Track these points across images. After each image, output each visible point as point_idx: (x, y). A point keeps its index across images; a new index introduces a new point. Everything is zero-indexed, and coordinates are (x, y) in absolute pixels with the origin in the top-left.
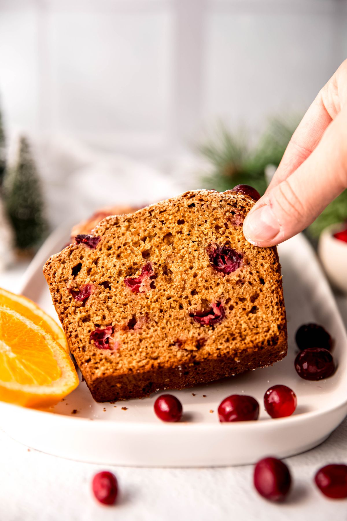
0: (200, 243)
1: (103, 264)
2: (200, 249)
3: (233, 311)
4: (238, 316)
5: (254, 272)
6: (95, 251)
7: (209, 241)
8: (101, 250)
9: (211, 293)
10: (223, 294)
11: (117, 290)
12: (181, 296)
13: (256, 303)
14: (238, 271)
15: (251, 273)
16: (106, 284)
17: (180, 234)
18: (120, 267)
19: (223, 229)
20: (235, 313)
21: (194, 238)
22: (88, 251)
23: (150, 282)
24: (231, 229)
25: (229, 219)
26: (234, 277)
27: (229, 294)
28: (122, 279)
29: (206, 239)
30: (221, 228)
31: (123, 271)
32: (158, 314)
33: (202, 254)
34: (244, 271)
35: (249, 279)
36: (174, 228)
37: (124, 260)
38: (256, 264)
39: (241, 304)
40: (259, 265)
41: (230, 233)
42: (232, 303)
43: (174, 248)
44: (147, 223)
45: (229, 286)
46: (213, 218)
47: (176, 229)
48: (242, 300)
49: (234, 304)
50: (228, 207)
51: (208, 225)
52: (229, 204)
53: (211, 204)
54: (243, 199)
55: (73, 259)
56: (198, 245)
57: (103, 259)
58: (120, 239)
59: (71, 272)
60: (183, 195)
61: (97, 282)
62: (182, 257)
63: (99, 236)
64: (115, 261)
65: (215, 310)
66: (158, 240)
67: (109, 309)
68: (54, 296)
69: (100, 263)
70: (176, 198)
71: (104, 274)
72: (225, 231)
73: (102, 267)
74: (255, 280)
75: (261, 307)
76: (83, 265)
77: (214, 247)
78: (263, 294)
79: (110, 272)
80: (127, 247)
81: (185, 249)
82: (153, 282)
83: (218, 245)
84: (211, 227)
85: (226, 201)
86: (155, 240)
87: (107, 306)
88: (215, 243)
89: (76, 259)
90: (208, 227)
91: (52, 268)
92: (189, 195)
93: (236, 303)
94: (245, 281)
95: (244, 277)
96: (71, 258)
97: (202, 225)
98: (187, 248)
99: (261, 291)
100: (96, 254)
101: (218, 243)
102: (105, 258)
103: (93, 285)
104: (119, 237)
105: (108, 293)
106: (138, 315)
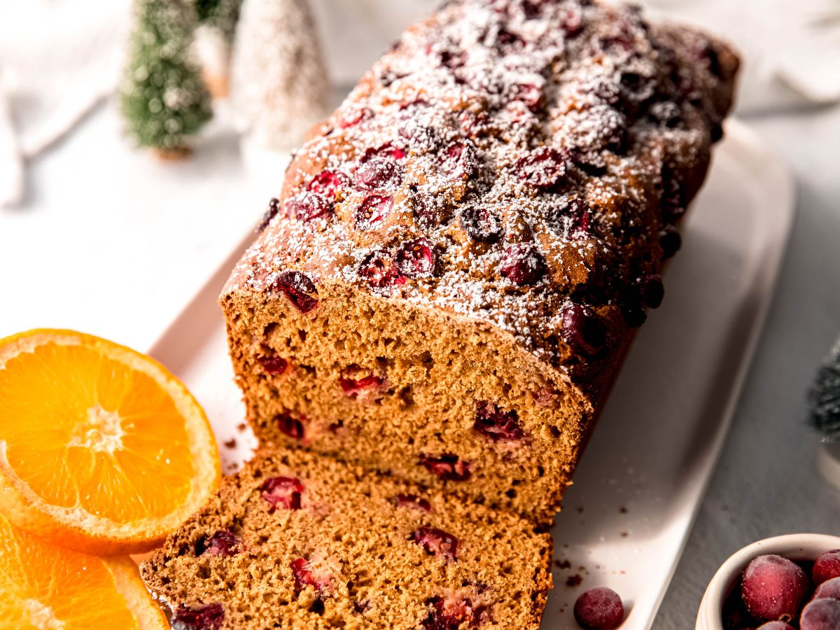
0: (471, 391)
1: (313, 343)
2: (468, 399)
3: (483, 481)
5: (534, 460)
6: (304, 318)
7: (485, 397)
8: (314, 320)
9: (461, 449)
10: (476, 459)
11: (325, 384)
12: (416, 433)
13: (517, 488)
14: (511, 444)
15: (528, 459)
16: (310, 369)
17: (444, 365)
18: (338, 359)
19: (515, 394)
20: (484, 485)
21: (464, 381)
22: (294, 313)
23: (377, 397)
24: (528, 401)
25: (530, 390)
26: (502, 447)
27: (485, 464)
28: (335, 375)
29: (482, 393)
30: (512, 390)
31: (341, 365)
33: (468, 407)
34: (520, 451)
35: (523, 463)
36: (439, 355)
37: (346, 353)
38: (542, 453)
39: (496, 480)
40: (545, 456)
41: (523, 404)
42: (485, 472)
43: (428, 375)
44: (400, 325)
45: (489, 458)
46: (506, 376)
47: (442, 358)
48: (501, 477)
49: (487, 477)
50: (535, 379)
51: (494, 379)
52: (541, 376)
53: (513, 360)
54: (568, 384)
55: (268, 314)
56: (468, 392)
57: (315, 338)
58: (349, 322)
59: (262, 331)
60: (473, 321)
61: (297, 362)
62: (436, 394)
63: (317, 301)
64: (331, 347)
65: (458, 467)
66: (407, 355)
67: (308, 401)
68: (232, 347)
69: (309, 340)
70: (461, 319)
71: (311, 355)
72: (518, 397)
73: (310, 347)
74: (531, 469)
75: (522, 496)
76: (281, 329)
77: (490, 409)
78: (533, 486)
79: (321, 360)
80: (356, 337)
81: (444, 388)
82: (382, 399)
83: (497, 409)
84: (498, 384)
85: (537, 369)
86: (403, 353)
87: (305, 397)
88: (495, 406)
89: (273, 314)
90: (494, 383)
91: (234, 307)
92: (482, 328)
93: (491, 477)
94: (515, 462)
95: (517, 457)
96: (265, 311)
97: (485, 373)
98: (449, 388)
99: (533, 481)
100: (305, 324)
101: (499, 406)
102: (316, 336)
103: (291, 364)
104: (347, 318)
105: (310, 381)
106: (346, 423)
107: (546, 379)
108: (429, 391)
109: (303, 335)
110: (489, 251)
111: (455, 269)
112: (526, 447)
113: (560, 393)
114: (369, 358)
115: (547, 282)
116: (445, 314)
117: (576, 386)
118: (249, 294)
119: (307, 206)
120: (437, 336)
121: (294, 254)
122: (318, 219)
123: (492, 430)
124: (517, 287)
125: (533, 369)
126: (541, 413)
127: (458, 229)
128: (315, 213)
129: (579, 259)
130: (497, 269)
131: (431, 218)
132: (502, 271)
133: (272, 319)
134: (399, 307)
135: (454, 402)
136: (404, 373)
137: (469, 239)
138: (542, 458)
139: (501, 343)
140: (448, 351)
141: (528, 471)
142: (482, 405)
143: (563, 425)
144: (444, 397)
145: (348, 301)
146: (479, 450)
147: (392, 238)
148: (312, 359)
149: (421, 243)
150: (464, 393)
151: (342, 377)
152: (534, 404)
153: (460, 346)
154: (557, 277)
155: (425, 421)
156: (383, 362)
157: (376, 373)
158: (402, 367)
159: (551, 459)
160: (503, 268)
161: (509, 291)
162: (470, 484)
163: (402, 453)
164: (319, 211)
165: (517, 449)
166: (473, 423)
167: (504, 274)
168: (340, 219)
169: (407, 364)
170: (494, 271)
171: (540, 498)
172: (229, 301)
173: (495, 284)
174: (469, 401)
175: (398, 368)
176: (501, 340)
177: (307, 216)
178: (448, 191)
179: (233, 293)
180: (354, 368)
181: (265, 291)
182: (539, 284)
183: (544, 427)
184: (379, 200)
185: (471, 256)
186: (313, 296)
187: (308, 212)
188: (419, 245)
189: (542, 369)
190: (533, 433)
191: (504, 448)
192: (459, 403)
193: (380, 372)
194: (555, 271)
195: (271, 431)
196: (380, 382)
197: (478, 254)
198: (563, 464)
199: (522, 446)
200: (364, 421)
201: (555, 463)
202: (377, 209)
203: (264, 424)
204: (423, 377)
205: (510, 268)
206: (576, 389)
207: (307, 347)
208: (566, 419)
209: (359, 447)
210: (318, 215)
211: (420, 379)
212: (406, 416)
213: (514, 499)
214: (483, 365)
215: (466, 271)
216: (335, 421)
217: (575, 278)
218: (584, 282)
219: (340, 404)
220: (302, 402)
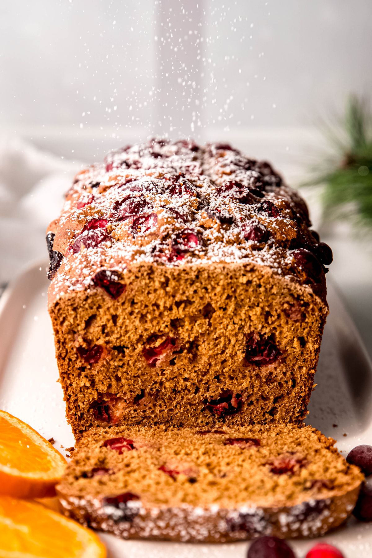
0: (241, 328)
1: (123, 323)
2: (240, 335)
3: (252, 407)
4: (253, 414)
5: (289, 374)
6: (116, 303)
7: (252, 329)
8: (123, 304)
9: (235, 384)
10: (247, 388)
11: (132, 358)
12: (201, 381)
13: (277, 405)
14: (271, 367)
15: (285, 374)
16: (120, 349)
17: (222, 310)
18: (142, 332)
19: (273, 319)
20: (253, 410)
21: (236, 320)
22: (109, 302)
23: (171, 358)
24: (283, 321)
25: (284, 311)
26: (265, 371)
27: (253, 390)
28: (140, 347)
29: (250, 326)
30: (272, 316)
31: (144, 337)
32: (169, 394)
33: (240, 342)
34: (278, 370)
35: (281, 379)
36: (217, 301)
37: (148, 325)
38: (294, 365)
39: (261, 403)
40: (297, 367)
41: (280, 326)
42: (253, 398)
43: (210, 325)
44: (189, 286)
45: (257, 383)
46: (267, 304)
47: (220, 305)
48: (265, 398)
49: (255, 402)
50: (288, 299)
51: (258, 310)
52: (292, 295)
53: (272, 288)
54: (311, 295)
55: (88, 308)
56: (239, 329)
57: (124, 318)
58: (150, 296)
59: (83, 325)
60: (241, 265)
61: (111, 345)
62: (216, 339)
63: (125, 285)
64: (137, 323)
65: (233, 401)
66: (194, 310)
67: (118, 379)
68: (58, 349)
69: (120, 321)
70: (232, 267)
71: (121, 336)
72: (275, 321)
73: (121, 327)
74: (286, 382)
75: (281, 409)
76: (98, 318)
77: (257, 337)
78: (289, 398)
79: (129, 337)
80: (155, 308)
81: (222, 331)
82: (175, 358)
83: (261, 336)
84: (261, 314)
85: (289, 290)
86: (192, 310)
87: (117, 376)
88: (259, 333)
89: (91, 308)
90: (258, 313)
91: (61, 311)
92: (248, 268)
93: (258, 400)
94: (275, 381)
95: (276, 376)
96: (87, 306)
97: (251, 307)
98: (226, 330)
99: (288, 394)
100: (116, 309)
101: (262, 333)
102: (126, 317)
103: (106, 348)
104: (149, 293)
105: (120, 360)
106: (148, 390)
107: (296, 296)
108: (211, 337)
109: (115, 318)
110: (231, 228)
111: (214, 242)
112: (282, 365)
113: (306, 305)
114: (166, 324)
115: (274, 240)
116: (221, 265)
117: (316, 295)
118: (74, 295)
119: (92, 236)
120: (216, 286)
121: (98, 263)
122: (103, 243)
123: (257, 359)
124: (258, 244)
125: (286, 291)
126: (293, 328)
127: (208, 218)
128: (100, 239)
129: (287, 225)
130: (242, 236)
131: (185, 218)
132: (245, 237)
133: (91, 312)
134: (188, 270)
135: (230, 340)
136: (192, 328)
137: (218, 221)
138: (293, 369)
139: (263, 276)
140: (225, 296)
141: (285, 385)
142: (249, 337)
143: (308, 333)
144: (222, 339)
145: (150, 278)
146: (249, 379)
147: (165, 233)
148: (123, 338)
149: (186, 232)
150: (237, 330)
151: (145, 347)
152: (287, 323)
153: (233, 289)
154: (278, 236)
155: (208, 367)
156: (175, 324)
157: (171, 335)
158: (190, 324)
159: (300, 368)
160: (245, 235)
161: (254, 248)
162: (242, 414)
163: (191, 404)
164: (102, 237)
165: (276, 369)
166: (244, 355)
167: (247, 238)
168: (118, 240)
169: (193, 319)
170: (240, 238)
171: (295, 407)
172: (58, 307)
173: (243, 245)
174: (240, 337)
175: (187, 326)
176: (263, 273)
177: (94, 243)
178: (188, 204)
179: (60, 299)
180: (153, 337)
181: (86, 290)
182: (269, 242)
183: (296, 339)
184: (144, 219)
185: (222, 231)
186: (122, 282)
187: (94, 241)
188: (185, 234)
189: (292, 288)
190: (288, 348)
191: (267, 371)
192: (233, 341)
193: (174, 334)
194: (276, 234)
195: (87, 421)
196: (172, 342)
197: (226, 230)
198: (310, 370)
199: (280, 363)
200: (161, 383)
201: (304, 370)
202: (144, 225)
203: (81, 418)
204: (205, 327)
205: (250, 234)
206: (317, 298)
207: (119, 329)
208: (310, 327)
209: (157, 410)
210: (102, 240)
211: (204, 329)
212: (194, 366)
213: (274, 416)
214: (250, 301)
215: (222, 242)
216: (139, 392)
217: (290, 236)
218: (296, 237)
219: (143, 374)
220: (114, 383)
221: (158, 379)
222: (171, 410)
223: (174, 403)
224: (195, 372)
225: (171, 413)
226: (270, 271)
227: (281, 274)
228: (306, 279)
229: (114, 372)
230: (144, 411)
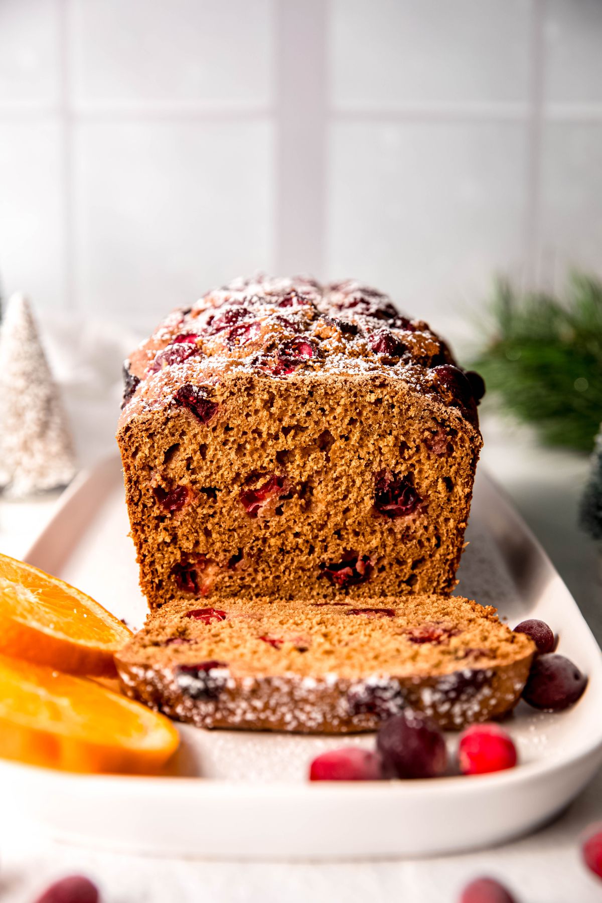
0: (369, 464)
1: (214, 455)
2: (367, 474)
3: (384, 574)
4: (386, 584)
5: (431, 528)
6: (205, 429)
7: (383, 466)
8: (214, 429)
9: (362, 542)
10: (377, 548)
11: (226, 505)
12: (317, 537)
13: (417, 571)
14: (409, 518)
15: (426, 528)
16: (211, 492)
17: (343, 439)
18: (239, 469)
19: (411, 452)
20: (385, 579)
21: (362, 453)
22: (196, 427)
23: (278, 505)
24: (423, 455)
25: (425, 441)
26: (400, 524)
27: (385, 551)
28: (236, 489)
29: (381, 461)
30: (408, 448)
31: (242, 476)
32: (275, 555)
33: (368, 484)
34: (418, 523)
35: (421, 535)
36: (338, 428)
37: (247, 459)
38: (438, 516)
39: (396, 568)
40: (441, 519)
41: (419, 461)
42: (385, 562)
43: (328, 459)
44: (300, 406)
45: (390, 541)
46: (402, 432)
47: (341, 432)
48: (401, 562)
49: (387, 567)
50: (430, 424)
51: (390, 439)
52: (434, 419)
53: (408, 409)
54: (459, 419)
55: (169, 435)
56: (366, 466)
57: (216, 450)
58: (249, 419)
59: (162, 458)
60: (368, 377)
61: (198, 485)
62: (336, 479)
63: (217, 404)
64: (233, 455)
65: (359, 566)
66: (307, 440)
67: (208, 533)
68: (129, 491)
69: (210, 453)
70: (357, 380)
71: (211, 473)
72: (413, 455)
73: (211, 462)
74: (429, 540)
75: (422, 578)
76: (182, 449)
77: (389, 476)
78: (432, 562)
79: (222, 475)
80: (256, 435)
81: (344, 467)
82: (282, 506)
83: (395, 475)
84: (395, 446)
85: (432, 412)
86: (304, 438)
87: (206, 528)
88: (393, 472)
89: (173, 435)
90: (391, 444)
91: (133, 439)
92: (377, 383)
93: (391, 565)
94: (414, 538)
95: (415, 532)
96: (166, 431)
97: (382, 436)
98: (349, 467)
99: (431, 556)
100: (206, 437)
101: (396, 472)
102: (218, 447)
103: (192, 490)
104: (248, 415)
105: (210, 507)
106: (246, 550)
107: (440, 420)
108: (330, 476)
109: (203, 448)
110: (355, 339)
111: (334, 353)
112: (422, 516)
113: (454, 432)
114: (270, 457)
115: (410, 355)
116: (342, 378)
117: (466, 420)
118: (150, 416)
119: (177, 351)
120: (336, 406)
121: (183, 379)
122: (190, 358)
123: (389, 507)
124: (390, 357)
125: (427, 413)
126: (436, 465)
127: (325, 326)
128: (187, 354)
129: (427, 339)
130: (369, 347)
131: (296, 327)
132: (372, 349)
133: (172, 441)
134: (299, 384)
135: (354, 481)
136: (305, 464)
137: (338, 328)
138: (438, 522)
139: (396, 393)
140: (347, 421)
141: (426, 544)
142: (380, 476)
143: (457, 473)
144: (344, 479)
145: (249, 395)
146: (379, 535)
147: (271, 342)
148: (214, 476)
149: (297, 341)
150: (363, 467)
151: (242, 490)
152: (429, 458)
153: (358, 411)
154: (416, 351)
155: (326, 518)
156: (283, 457)
157: (277, 473)
158: (302, 458)
159: (447, 520)
160: (373, 346)
161: (384, 361)
162: (370, 583)
163: (303, 570)
164: (190, 351)
165: (414, 521)
166: (373, 501)
167: (376, 350)
168: (211, 355)
169: (306, 452)
170: (366, 350)
171: (439, 575)
172: (129, 434)
173: (371, 358)
174: (368, 476)
175: (298, 460)
176: (397, 389)
177: (179, 359)
178: (300, 313)
179: (132, 422)
180: (254, 476)
181: (165, 410)
182: (404, 357)
183: (440, 480)
184: (243, 330)
185: (344, 341)
186: (214, 400)
187: (180, 356)
188: (296, 343)
189: (435, 410)
190: (430, 492)
191: (403, 524)
192: (358, 482)
193: (281, 471)
194: (412, 348)
195: (167, 591)
196: (279, 482)
197: (349, 340)
198: (459, 523)
199: (419, 514)
200: (265, 540)
201: (452, 524)
202: (244, 336)
203: (159, 586)
204: (322, 463)
205: (379, 345)
206: (467, 423)
207: (209, 463)
208: (459, 464)
209: (260, 577)
210: (190, 355)
211: (320, 466)
212: (308, 517)
213: (413, 587)
214: (380, 428)
215: (344, 353)
216: (235, 552)
217: (430, 351)
218: (438, 353)
219: (241, 527)
220: (202, 538)
221: (261, 534)
222: (278, 577)
223: (282, 568)
224: (309, 524)
225: (277, 581)
226: (407, 386)
227: (420, 391)
228: (452, 400)
229: (203, 523)
230: (242, 579)
